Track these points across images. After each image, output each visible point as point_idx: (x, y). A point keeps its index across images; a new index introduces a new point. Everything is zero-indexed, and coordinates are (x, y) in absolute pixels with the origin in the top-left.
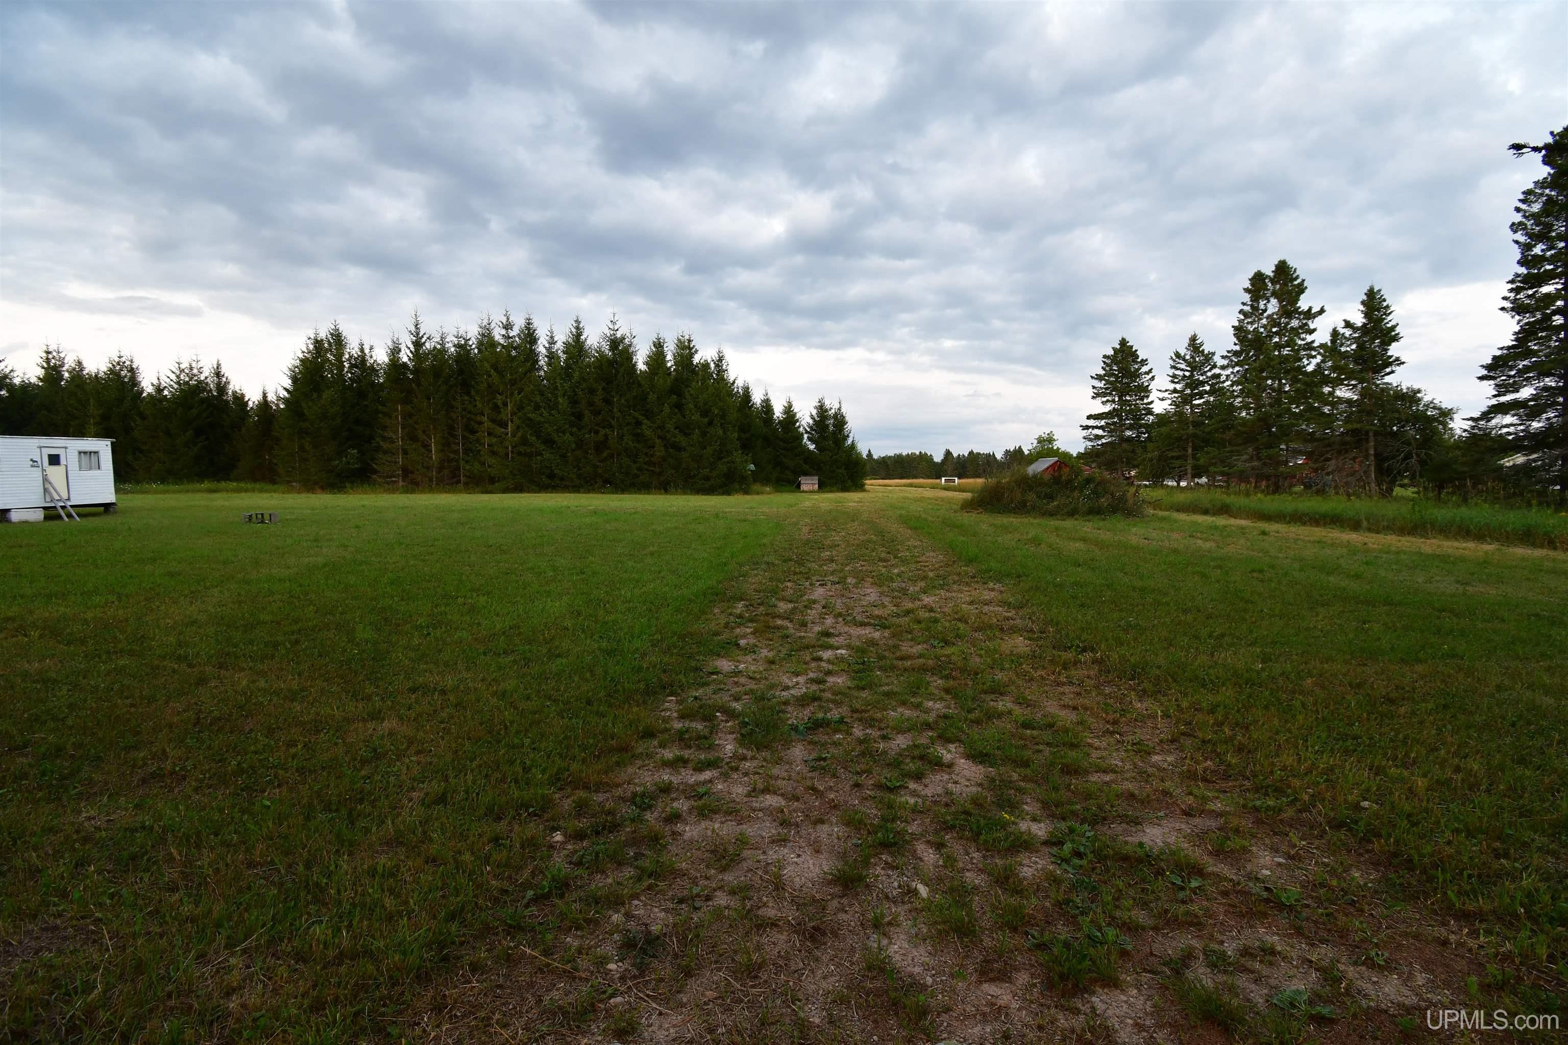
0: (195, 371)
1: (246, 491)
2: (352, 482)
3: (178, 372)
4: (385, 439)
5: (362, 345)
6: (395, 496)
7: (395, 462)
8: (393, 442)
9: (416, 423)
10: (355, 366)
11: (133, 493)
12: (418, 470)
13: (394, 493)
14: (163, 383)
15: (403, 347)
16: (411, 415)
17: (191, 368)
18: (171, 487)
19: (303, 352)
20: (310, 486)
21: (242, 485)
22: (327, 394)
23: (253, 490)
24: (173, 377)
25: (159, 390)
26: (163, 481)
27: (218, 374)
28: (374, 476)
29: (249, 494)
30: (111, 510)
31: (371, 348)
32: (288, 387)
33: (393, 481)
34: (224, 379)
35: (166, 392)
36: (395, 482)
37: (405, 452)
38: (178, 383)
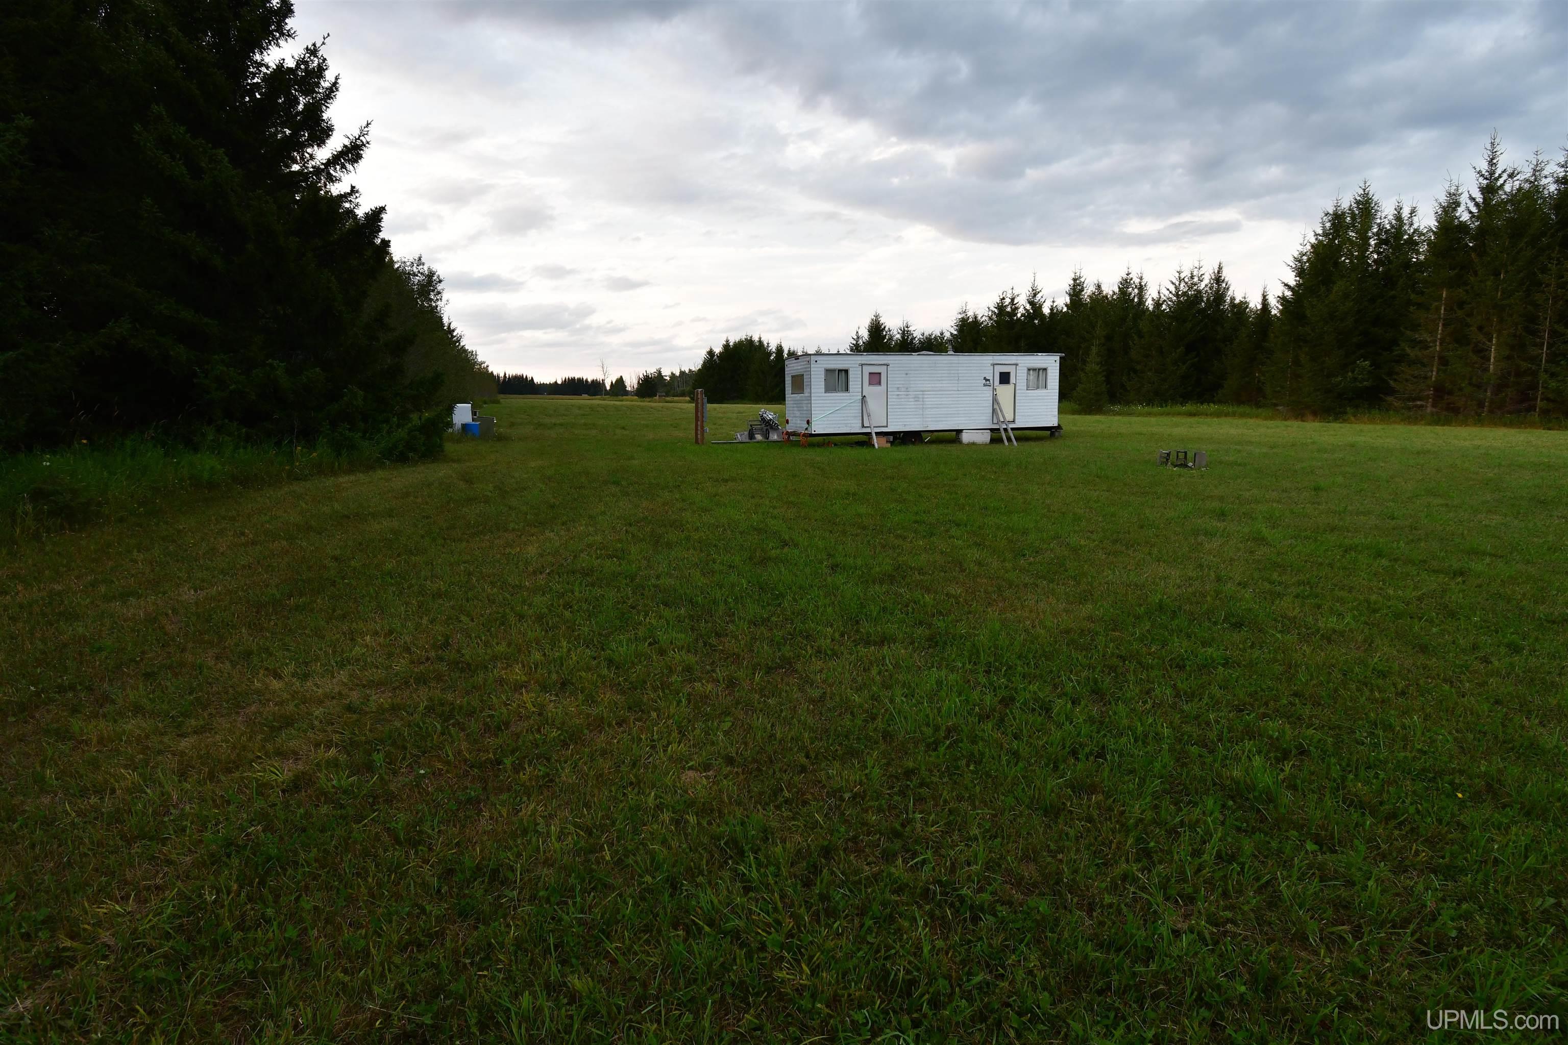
0: (1196, 279)
1: (1227, 415)
2: (1357, 407)
3: (1177, 283)
4: (1414, 343)
5: (1399, 209)
6: (1415, 428)
7: (1426, 378)
8: (1427, 348)
9: (1470, 315)
10: (1386, 242)
11: (1120, 415)
12: (1461, 389)
13: (1415, 424)
14: (1162, 296)
15: (1464, 199)
16: (1461, 304)
17: (1192, 277)
18: (1156, 409)
19: (1316, 235)
20: (1299, 411)
21: (1224, 408)
22: (1339, 286)
23: (1234, 415)
24: (1173, 289)
25: (1158, 304)
26: (1150, 402)
27: (1218, 279)
28: (1390, 399)
29: (1229, 419)
30: (1057, 434)
31: (1413, 212)
32: (1292, 283)
33: (1416, 406)
34: (1224, 285)
35: (1164, 307)
36: (1422, 406)
37: (1444, 361)
38: (1177, 295)
